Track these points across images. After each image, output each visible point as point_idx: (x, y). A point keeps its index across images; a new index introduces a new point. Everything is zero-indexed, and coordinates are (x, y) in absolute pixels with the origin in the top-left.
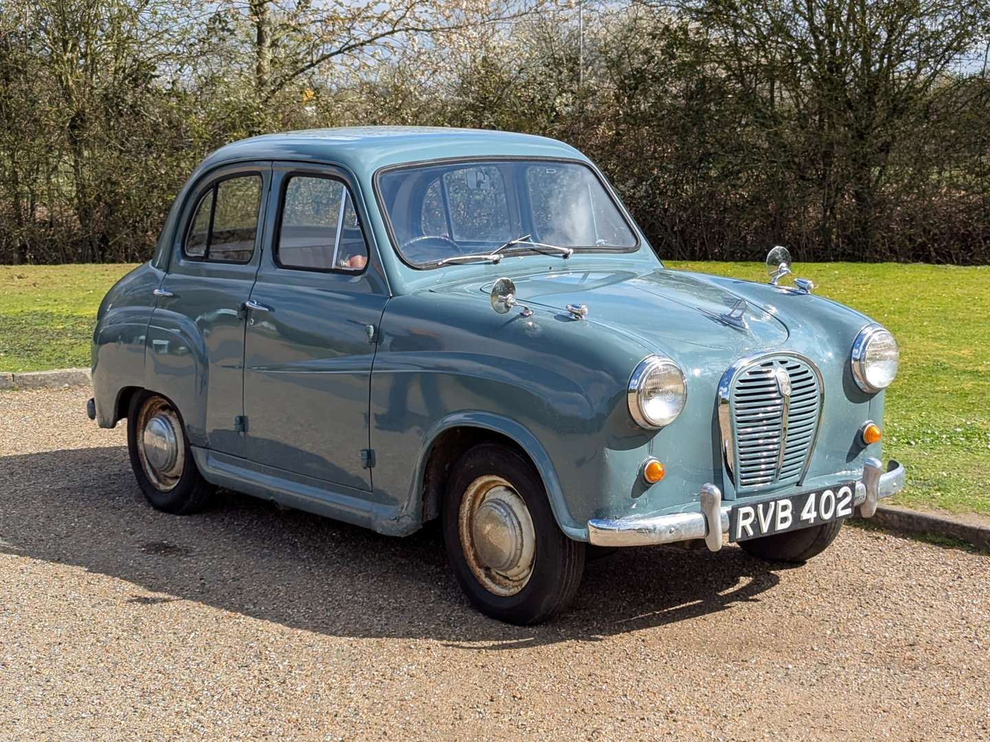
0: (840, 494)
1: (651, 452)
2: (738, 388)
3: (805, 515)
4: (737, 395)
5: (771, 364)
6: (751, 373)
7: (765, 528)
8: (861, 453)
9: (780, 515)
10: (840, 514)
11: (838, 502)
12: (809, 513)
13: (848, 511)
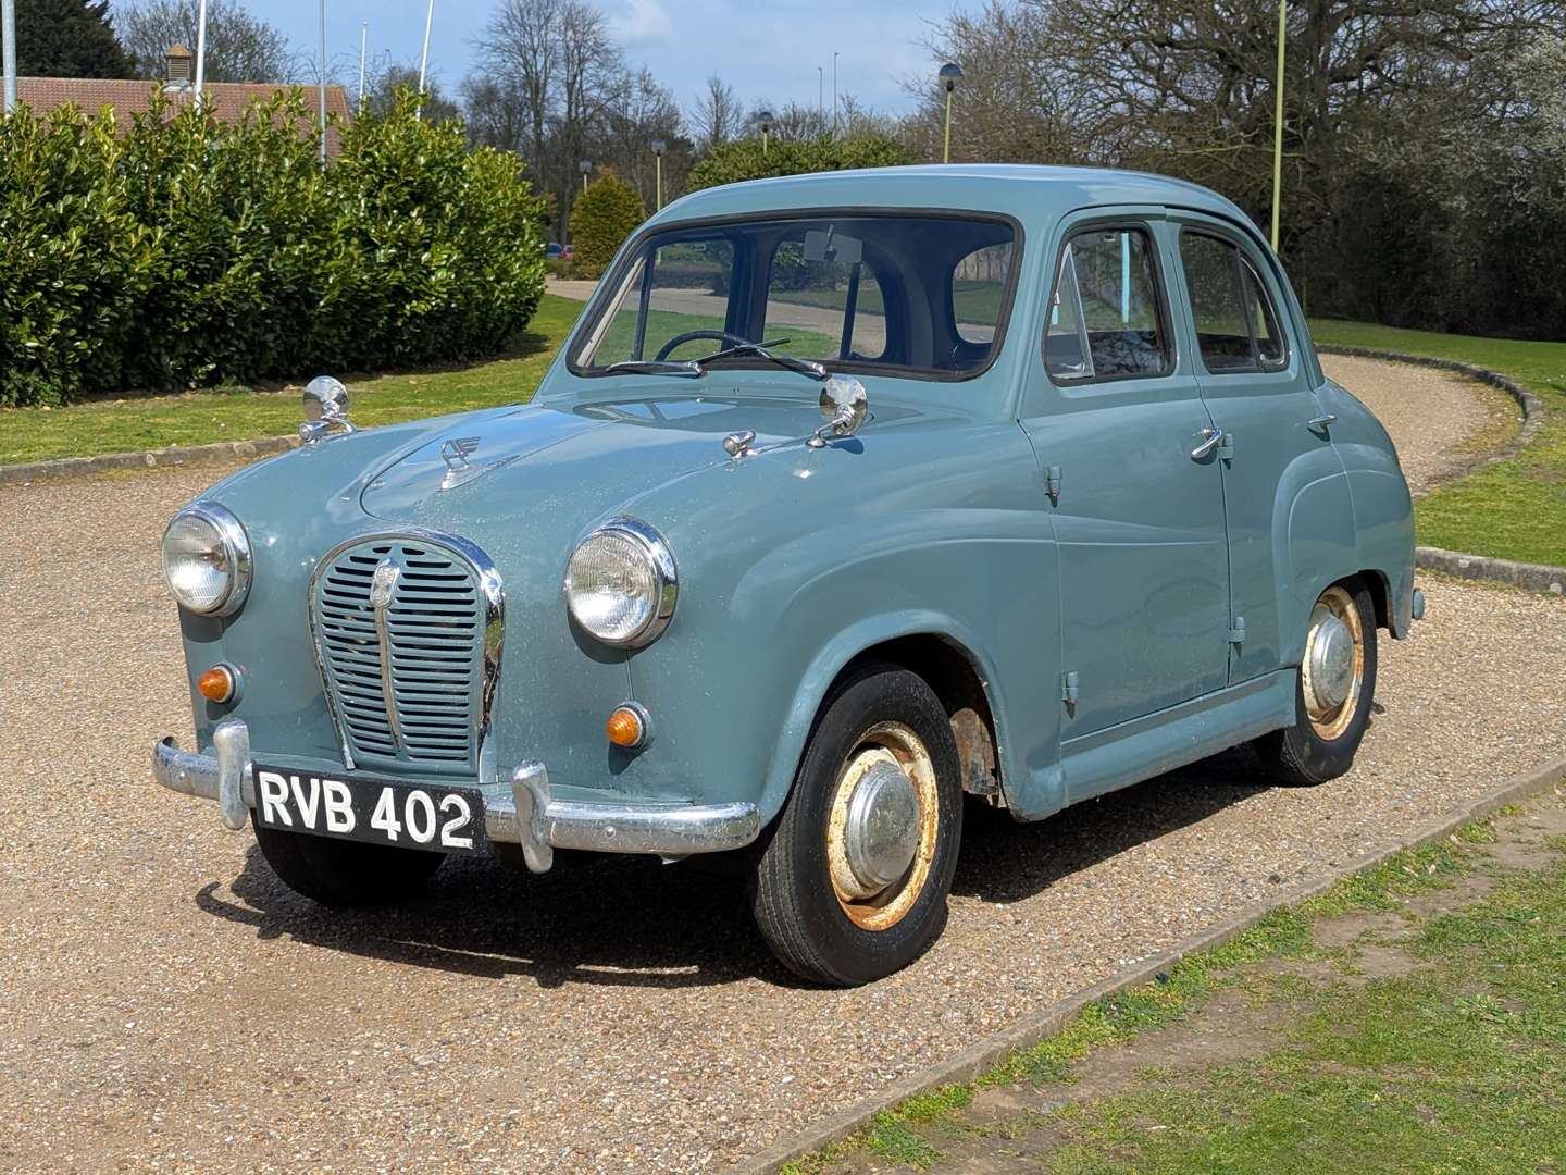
0: (445, 805)
1: (222, 653)
2: (331, 581)
3: (376, 822)
4: (328, 592)
5: (387, 550)
6: (354, 559)
9: (331, 806)
10: (448, 841)
11: (444, 818)
12: (385, 820)
13: (466, 843)
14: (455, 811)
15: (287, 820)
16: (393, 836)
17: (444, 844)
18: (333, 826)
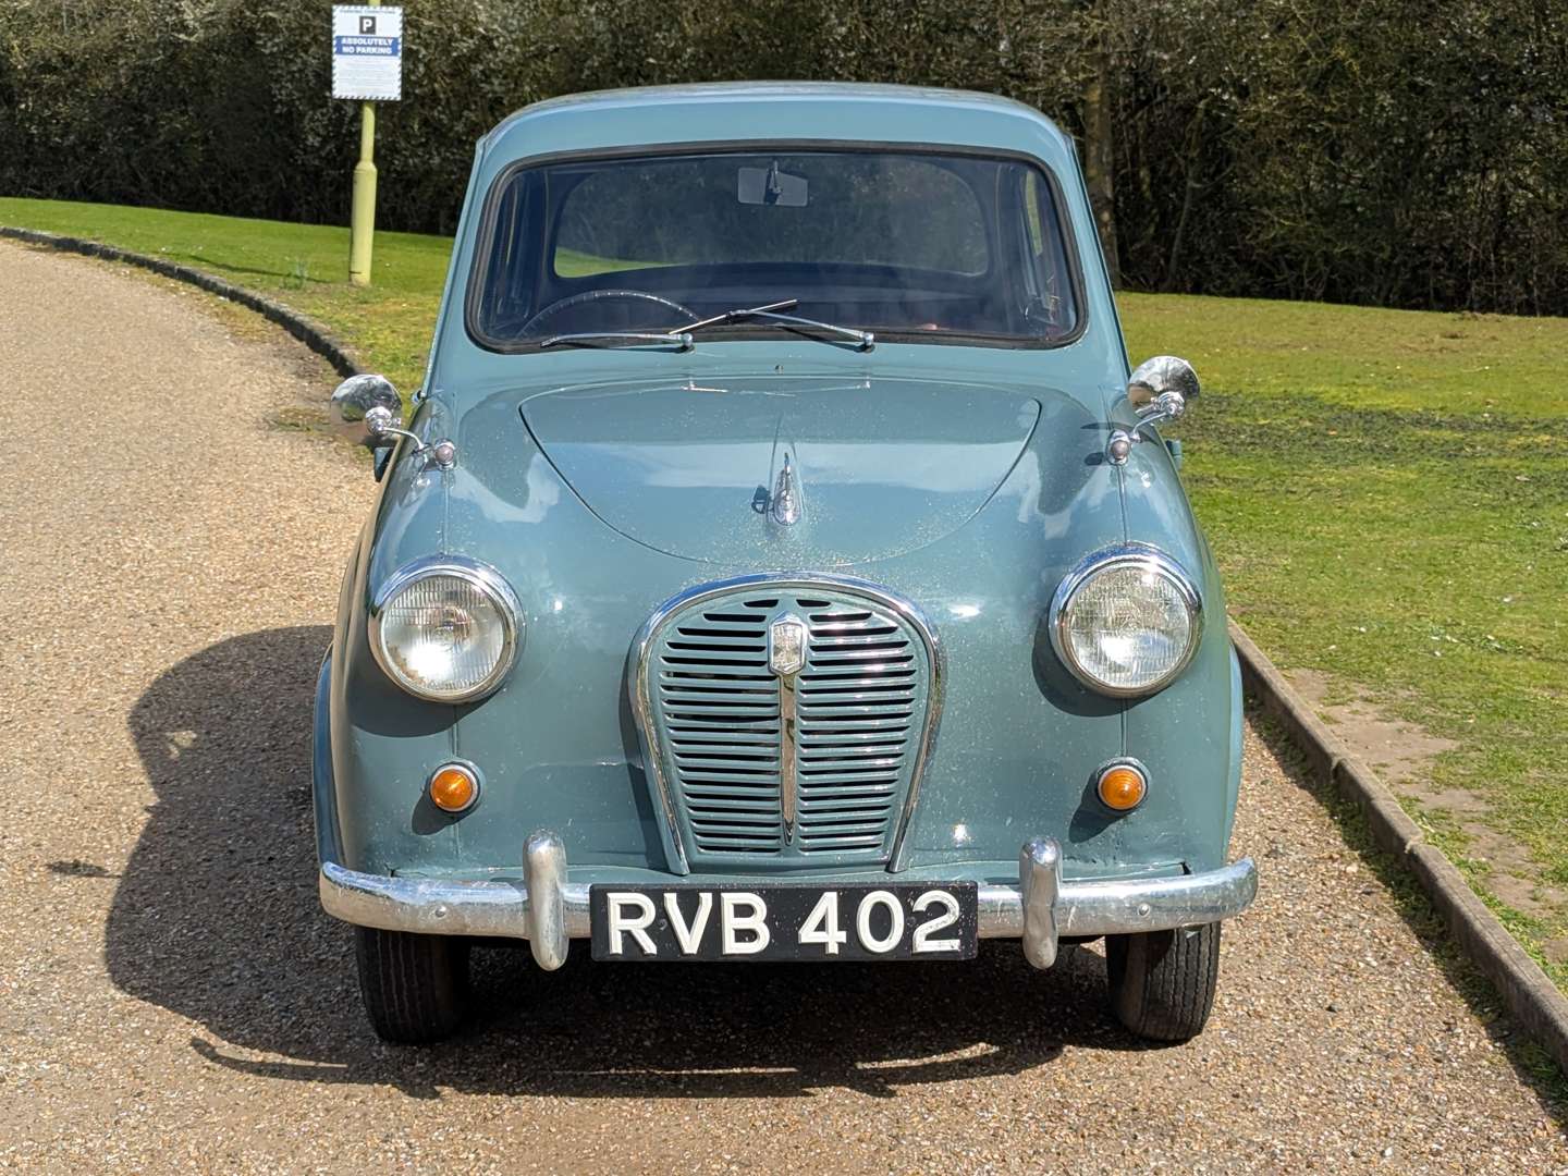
0: (921, 904)
1: (457, 749)
2: (673, 645)
3: (808, 934)
4: (670, 660)
5: (772, 603)
6: (709, 617)
7: (690, 942)
8: (1113, 827)
9: (731, 923)
10: (922, 945)
11: (914, 919)
12: (821, 930)
13: (953, 945)
14: (938, 909)
15: (650, 947)
16: (833, 949)
17: (920, 950)
18: (732, 947)
